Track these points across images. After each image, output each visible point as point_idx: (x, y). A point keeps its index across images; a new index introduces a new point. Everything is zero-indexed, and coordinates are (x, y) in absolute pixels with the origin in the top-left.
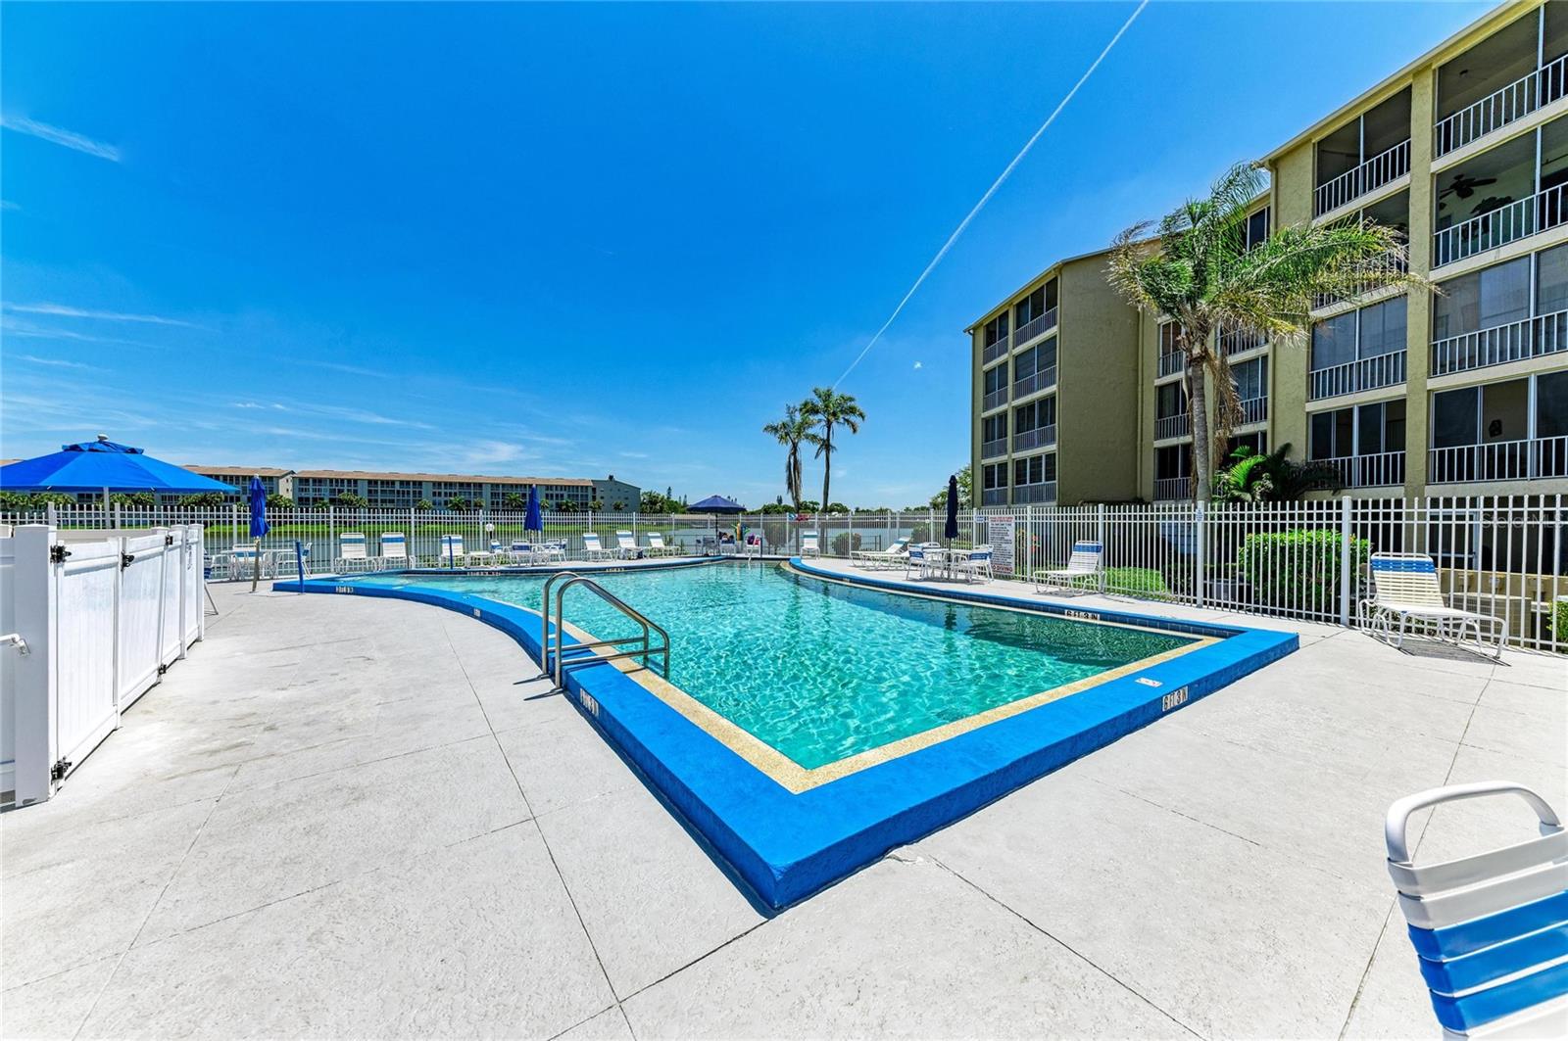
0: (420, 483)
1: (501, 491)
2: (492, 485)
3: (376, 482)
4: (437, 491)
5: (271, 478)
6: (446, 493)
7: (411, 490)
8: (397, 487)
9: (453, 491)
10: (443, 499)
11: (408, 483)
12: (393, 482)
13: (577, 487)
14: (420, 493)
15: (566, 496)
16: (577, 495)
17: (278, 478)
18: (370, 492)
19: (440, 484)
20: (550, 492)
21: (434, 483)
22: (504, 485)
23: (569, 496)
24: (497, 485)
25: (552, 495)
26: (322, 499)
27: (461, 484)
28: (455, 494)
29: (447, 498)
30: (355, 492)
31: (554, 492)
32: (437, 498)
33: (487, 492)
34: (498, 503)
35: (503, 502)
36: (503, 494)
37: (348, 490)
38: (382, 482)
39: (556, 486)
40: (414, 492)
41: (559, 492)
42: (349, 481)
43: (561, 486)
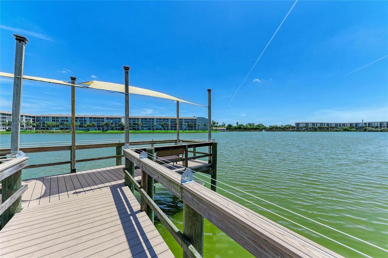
0: (153, 119)
1: (173, 121)
2: (171, 119)
3: (143, 119)
4: (157, 121)
5: (120, 118)
6: (160, 122)
7: (151, 121)
8: (148, 120)
9: (161, 121)
10: (159, 123)
11: (151, 119)
12: (147, 119)
13: (193, 119)
14: (153, 121)
15: (190, 122)
16: (193, 122)
17: (122, 118)
18: (142, 121)
19: (158, 119)
20: (186, 121)
21: (157, 119)
22: (174, 119)
23: (191, 122)
24: (172, 119)
25: (186, 122)
26: (131, 123)
27: (163, 119)
28: (162, 122)
29: (160, 123)
30: (138, 121)
31: (187, 121)
32: (157, 123)
33: (170, 121)
34: (172, 124)
35: (174, 124)
36: (174, 122)
37: (137, 121)
38: (145, 119)
39: (188, 119)
40: (152, 121)
41: (188, 121)
42: (137, 118)
43: (189, 119)
